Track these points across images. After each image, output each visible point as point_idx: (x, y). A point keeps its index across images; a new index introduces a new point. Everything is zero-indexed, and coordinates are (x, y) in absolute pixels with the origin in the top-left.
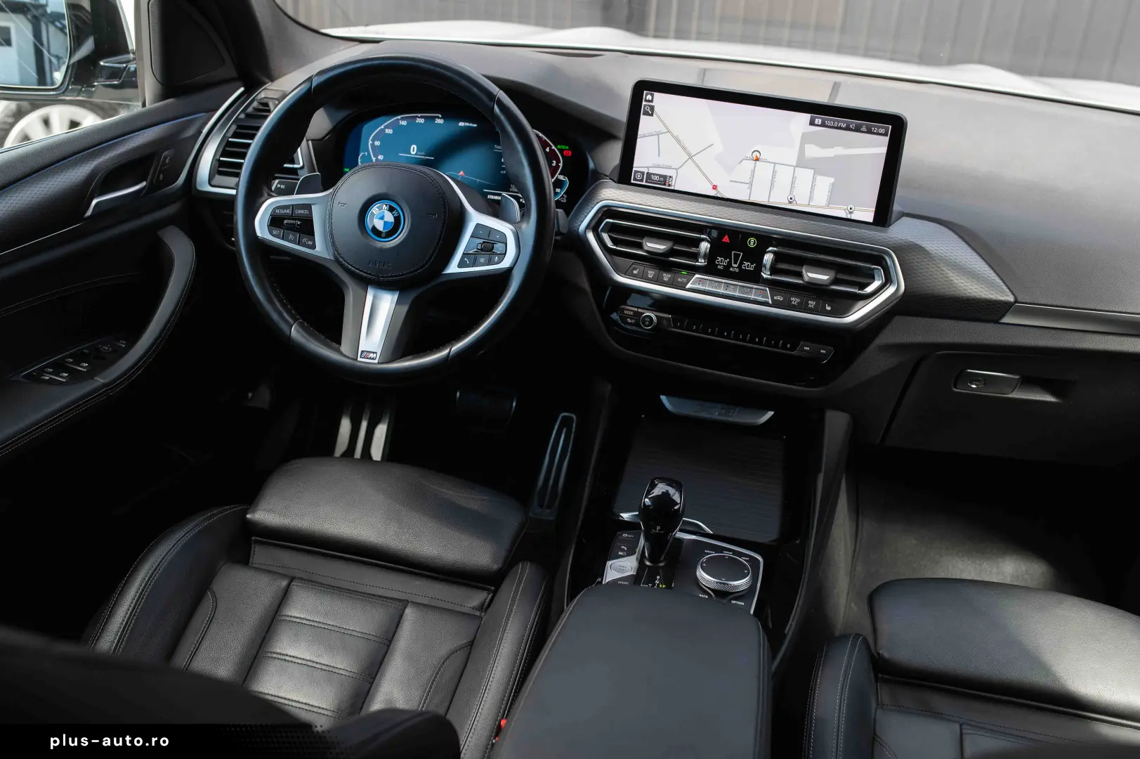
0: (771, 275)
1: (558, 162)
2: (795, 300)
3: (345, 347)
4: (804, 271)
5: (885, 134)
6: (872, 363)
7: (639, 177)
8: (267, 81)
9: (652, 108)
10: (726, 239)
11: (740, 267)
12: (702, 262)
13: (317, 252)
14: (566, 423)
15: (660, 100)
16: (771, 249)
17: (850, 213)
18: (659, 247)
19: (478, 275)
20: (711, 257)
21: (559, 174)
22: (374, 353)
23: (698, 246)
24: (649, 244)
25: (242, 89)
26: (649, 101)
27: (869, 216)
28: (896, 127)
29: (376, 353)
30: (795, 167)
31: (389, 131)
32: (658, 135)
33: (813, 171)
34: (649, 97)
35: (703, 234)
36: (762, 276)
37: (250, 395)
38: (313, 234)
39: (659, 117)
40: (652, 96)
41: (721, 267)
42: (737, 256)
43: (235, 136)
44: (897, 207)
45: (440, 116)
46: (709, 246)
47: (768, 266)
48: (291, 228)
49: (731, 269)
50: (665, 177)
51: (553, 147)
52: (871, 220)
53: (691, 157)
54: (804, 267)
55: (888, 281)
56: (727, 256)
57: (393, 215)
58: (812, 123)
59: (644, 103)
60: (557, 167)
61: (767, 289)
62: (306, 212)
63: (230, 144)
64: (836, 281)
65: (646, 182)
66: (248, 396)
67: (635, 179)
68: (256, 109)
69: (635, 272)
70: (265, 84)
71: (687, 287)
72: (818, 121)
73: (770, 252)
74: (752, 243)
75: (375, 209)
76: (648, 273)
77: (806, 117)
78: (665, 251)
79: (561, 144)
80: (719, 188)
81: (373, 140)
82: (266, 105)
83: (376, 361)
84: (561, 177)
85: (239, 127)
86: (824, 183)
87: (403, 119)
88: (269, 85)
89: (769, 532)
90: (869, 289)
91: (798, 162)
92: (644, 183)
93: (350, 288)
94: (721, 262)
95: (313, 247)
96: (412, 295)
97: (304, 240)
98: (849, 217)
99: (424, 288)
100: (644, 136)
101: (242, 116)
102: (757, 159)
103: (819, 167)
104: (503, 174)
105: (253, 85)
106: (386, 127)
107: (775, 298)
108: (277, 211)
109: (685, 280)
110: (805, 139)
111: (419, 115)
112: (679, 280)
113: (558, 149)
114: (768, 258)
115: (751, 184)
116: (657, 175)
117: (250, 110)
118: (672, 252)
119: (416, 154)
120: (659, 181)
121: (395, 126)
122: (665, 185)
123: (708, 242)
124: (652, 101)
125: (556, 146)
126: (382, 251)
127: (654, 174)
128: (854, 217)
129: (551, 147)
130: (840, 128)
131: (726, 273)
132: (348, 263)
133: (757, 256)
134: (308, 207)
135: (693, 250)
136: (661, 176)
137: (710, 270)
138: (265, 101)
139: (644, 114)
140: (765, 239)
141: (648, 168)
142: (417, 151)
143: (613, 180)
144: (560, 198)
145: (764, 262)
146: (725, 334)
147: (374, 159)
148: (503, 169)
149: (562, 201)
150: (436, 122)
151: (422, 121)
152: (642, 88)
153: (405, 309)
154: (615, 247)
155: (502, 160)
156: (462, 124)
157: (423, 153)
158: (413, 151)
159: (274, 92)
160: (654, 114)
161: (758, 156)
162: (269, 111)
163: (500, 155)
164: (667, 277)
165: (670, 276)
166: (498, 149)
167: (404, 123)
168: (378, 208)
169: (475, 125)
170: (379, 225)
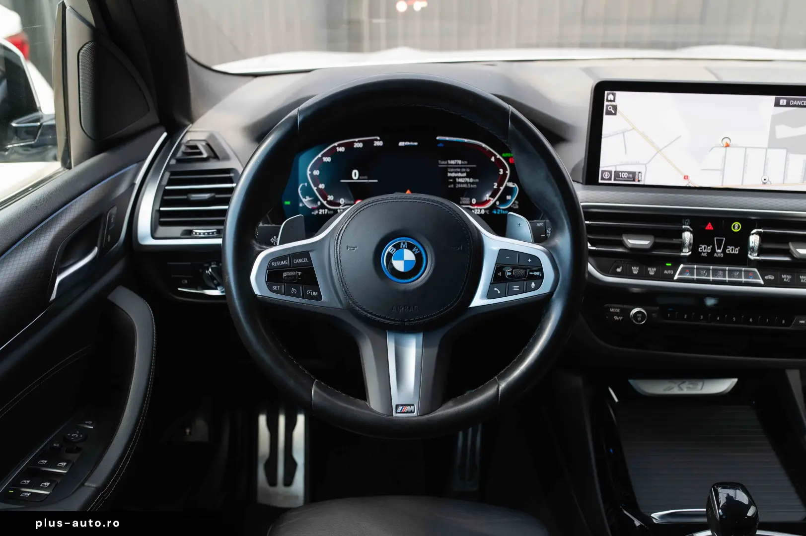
0: (758, 256)
1: (505, 170)
2: (786, 278)
3: (375, 402)
4: (792, 248)
7: (606, 176)
8: (187, 123)
9: (615, 108)
10: (709, 227)
11: (724, 251)
12: (686, 252)
13: (323, 302)
15: (622, 98)
16: (755, 231)
18: (644, 242)
19: (512, 304)
20: (694, 246)
21: (509, 181)
22: (410, 405)
23: (681, 237)
24: (631, 241)
25: (165, 134)
26: (611, 101)
29: (413, 405)
30: (767, 149)
31: (327, 159)
32: (623, 133)
33: (785, 151)
34: (611, 97)
35: (683, 225)
36: (750, 259)
37: (188, 431)
38: (318, 285)
39: (622, 115)
40: (614, 95)
41: (705, 255)
42: (719, 242)
43: (169, 184)
45: (379, 138)
46: (692, 236)
47: (756, 248)
48: (292, 281)
49: (715, 255)
50: (634, 173)
51: (498, 156)
53: (659, 151)
54: (792, 244)
56: (709, 243)
57: (414, 252)
58: (777, 104)
59: (606, 103)
60: (505, 174)
61: (756, 270)
62: (305, 260)
63: (167, 192)
65: (615, 180)
66: (186, 432)
67: (603, 179)
68: (184, 153)
69: (619, 270)
70: (186, 126)
71: (676, 278)
72: (783, 102)
73: (755, 233)
74: (736, 227)
75: (391, 250)
76: (632, 270)
77: (770, 99)
78: (649, 246)
79: (505, 152)
80: (691, 178)
81: (312, 170)
82: (196, 147)
83: (415, 414)
84: (511, 185)
85: (172, 173)
86: (798, 161)
87: (340, 146)
88: (191, 127)
91: (768, 144)
92: (612, 182)
93: (364, 334)
94: (705, 250)
95: (319, 298)
96: (438, 336)
97: (309, 292)
99: (450, 327)
100: (604, 137)
101: (173, 162)
102: (728, 146)
103: (791, 146)
104: (451, 188)
105: (175, 129)
106: (324, 155)
107: (766, 278)
108: (274, 264)
109: (671, 272)
110: (775, 120)
111: (357, 140)
112: (666, 272)
113: (504, 158)
114: (754, 240)
115: (723, 170)
116: (625, 172)
117: (179, 154)
118: (655, 246)
119: (358, 179)
120: (628, 178)
121: (332, 153)
122: (634, 180)
123: (690, 231)
124: (614, 101)
125: (501, 155)
126: (405, 292)
127: (622, 172)
129: (495, 156)
131: (710, 259)
132: (366, 311)
133: (742, 240)
134: (304, 253)
135: (675, 241)
136: (629, 173)
137: (695, 258)
138: (192, 143)
139: (606, 114)
140: (749, 222)
141: (615, 166)
142: (360, 175)
143: (578, 182)
144: (512, 204)
145: (751, 245)
146: (718, 318)
147: (315, 189)
148: (451, 183)
149: (515, 207)
150: (375, 145)
151: (360, 145)
152: (602, 89)
153: (434, 351)
154: (594, 248)
155: (449, 175)
156: (401, 144)
157: (366, 177)
158: (355, 176)
159: (198, 133)
160: (617, 113)
161: (729, 142)
162: (201, 153)
163: (445, 170)
164: (652, 271)
165: (655, 269)
166: (443, 164)
167: (342, 149)
168: (394, 246)
169: (416, 144)
170: (399, 265)
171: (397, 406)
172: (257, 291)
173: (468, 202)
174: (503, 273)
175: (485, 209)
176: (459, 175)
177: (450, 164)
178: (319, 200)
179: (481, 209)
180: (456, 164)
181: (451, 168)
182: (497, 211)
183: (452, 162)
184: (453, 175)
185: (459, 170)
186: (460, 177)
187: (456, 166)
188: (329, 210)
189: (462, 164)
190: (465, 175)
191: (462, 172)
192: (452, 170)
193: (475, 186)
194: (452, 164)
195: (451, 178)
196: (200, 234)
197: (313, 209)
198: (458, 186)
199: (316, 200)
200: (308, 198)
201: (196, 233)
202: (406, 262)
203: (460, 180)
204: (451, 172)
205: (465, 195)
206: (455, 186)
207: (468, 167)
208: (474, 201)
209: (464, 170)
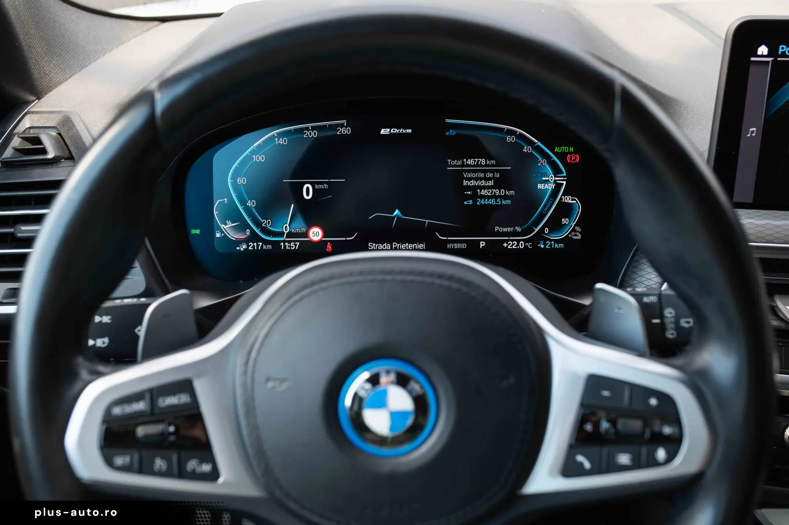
8: (30, 98)
38: (210, 446)
45: (346, 122)
48: (158, 444)
51: (547, 151)
57: (410, 392)
62: (183, 399)
68: (16, 151)
70: (28, 103)
79: (560, 146)
81: (234, 178)
82: (38, 140)
84: (568, 200)
87: (280, 135)
88: (34, 106)
95: (214, 475)
97: (192, 465)
104: (469, 206)
106: (254, 152)
108: (117, 411)
111: (310, 125)
113: (556, 154)
125: (551, 149)
134: (185, 386)
138: (32, 134)
144: (570, 233)
147: (241, 207)
149: (575, 238)
150: (340, 133)
151: (314, 134)
155: (465, 183)
159: (46, 116)
162: (45, 151)
163: (458, 176)
166: (455, 166)
167: (283, 142)
168: (369, 380)
169: (409, 131)
170: (378, 422)
174: (597, 425)
175: (525, 241)
176: (482, 183)
177: (468, 165)
178: (249, 226)
179: (519, 241)
180: (477, 165)
181: (469, 171)
182: (545, 245)
183: (470, 162)
184: (473, 183)
185: (482, 175)
186: (484, 187)
187: (477, 169)
188: (266, 242)
189: (486, 165)
190: (491, 183)
191: (487, 179)
192: (470, 175)
193: (508, 202)
194: (470, 166)
195: (468, 188)
197: (239, 242)
198: (480, 202)
199: (243, 226)
200: (230, 224)
202: (395, 416)
203: (484, 192)
204: (469, 179)
206: (475, 202)
207: (497, 171)
209: (489, 175)
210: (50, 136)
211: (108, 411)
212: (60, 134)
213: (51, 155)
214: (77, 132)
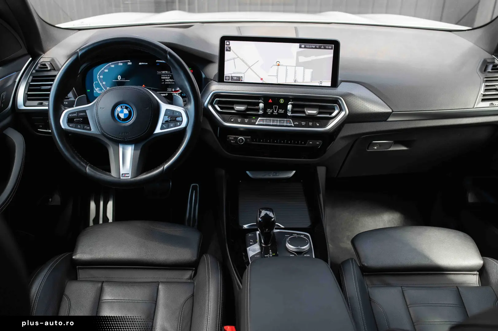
0: (292, 114)
2: (303, 123)
3: (113, 173)
4: (305, 110)
5: (332, 49)
6: (338, 145)
7: (227, 78)
8: (42, 53)
9: (230, 48)
10: (270, 101)
11: (277, 112)
12: (261, 112)
13: (92, 131)
14: (194, 188)
15: (233, 44)
16: (290, 103)
17: (321, 83)
18: (242, 108)
19: (170, 132)
20: (265, 109)
22: (128, 174)
23: (258, 106)
24: (237, 107)
25: (31, 59)
26: (228, 45)
27: (329, 84)
28: (335, 45)
29: (129, 174)
30: (295, 67)
31: (106, 71)
32: (234, 59)
33: (303, 67)
34: (228, 43)
35: (260, 100)
36: (288, 115)
37: (50, 200)
38: (89, 124)
39: (233, 51)
41: (269, 113)
42: (276, 108)
43: (32, 81)
44: (340, 79)
45: (130, 61)
46: (263, 105)
47: (290, 110)
48: (78, 122)
49: (274, 113)
50: (239, 77)
52: (330, 85)
53: (250, 67)
54: (305, 108)
55: (341, 110)
56: (272, 108)
57: (128, 110)
58: (300, 47)
59: (226, 46)
61: (291, 120)
62: (84, 114)
63: (31, 86)
64: (319, 113)
65: (231, 80)
66: (49, 201)
67: (226, 80)
68: (40, 68)
69: (232, 120)
70: (41, 55)
71: (256, 124)
72: (303, 46)
73: (290, 104)
74: (282, 101)
75: (119, 109)
76: (238, 120)
77: (298, 45)
78: (244, 110)
80: (263, 79)
81: (99, 76)
82: (45, 65)
83: (130, 178)
85: (34, 77)
86: (309, 72)
87: (112, 64)
88: (43, 55)
89: (307, 223)
90: (334, 114)
91: (296, 65)
92: (230, 81)
93: (110, 145)
94: (269, 111)
95: (90, 130)
96: (141, 146)
97: (85, 127)
98: (321, 85)
99: (146, 142)
100: (228, 60)
101: (34, 71)
102: (279, 65)
103: (306, 65)
104: (163, 84)
105: (35, 56)
106: (105, 69)
107: (295, 123)
108: (70, 115)
109: (255, 121)
110: (298, 54)
111: (120, 62)
112: (252, 121)
114: (289, 107)
115: (277, 76)
116: (235, 77)
117: (37, 68)
118: (247, 110)
119: (121, 80)
120: (237, 79)
121: (109, 68)
122: (239, 80)
123: (263, 103)
124: (229, 45)
126: (125, 127)
127: (234, 77)
128: (323, 85)
130: (313, 48)
131: (272, 116)
132: (109, 135)
133: (284, 106)
134: (84, 111)
135: (257, 107)
136: (237, 77)
137: (265, 115)
138: (43, 63)
139: (226, 51)
140: (287, 99)
141: (231, 74)
142: (121, 78)
143: (216, 81)
145: (288, 109)
146: (275, 141)
147: (101, 84)
148: (163, 82)
150: (128, 64)
151: (121, 64)
152: (224, 39)
153: (138, 152)
154: (222, 111)
155: (162, 78)
156: (140, 64)
157: (124, 79)
158: (119, 78)
159: (47, 58)
160: (231, 51)
161: (279, 64)
162: (47, 68)
163: (160, 76)
164: (246, 120)
165: (248, 120)
166: (159, 73)
167: (113, 66)
169: (147, 64)
170: (122, 116)
171: (122, 174)
172: (63, 127)
173: (171, 90)
175: (178, 94)
176: (167, 78)
177: (163, 73)
178: (103, 89)
180: (165, 73)
181: (163, 75)
182: (184, 95)
183: (163, 72)
184: (164, 78)
185: (166, 76)
186: (167, 79)
187: (165, 74)
189: (168, 73)
190: (169, 78)
191: (168, 77)
192: (163, 76)
193: (174, 83)
195: (163, 79)
196: (46, 104)
200: (98, 89)
201: (44, 104)
202: (125, 114)
203: (167, 80)
204: (163, 77)
205: (169, 87)
206: (165, 83)
207: (171, 75)
208: (173, 90)
209: (168, 76)
210: (48, 64)
211: (68, 115)
212: (51, 63)
213: (49, 69)
214: (56, 63)
